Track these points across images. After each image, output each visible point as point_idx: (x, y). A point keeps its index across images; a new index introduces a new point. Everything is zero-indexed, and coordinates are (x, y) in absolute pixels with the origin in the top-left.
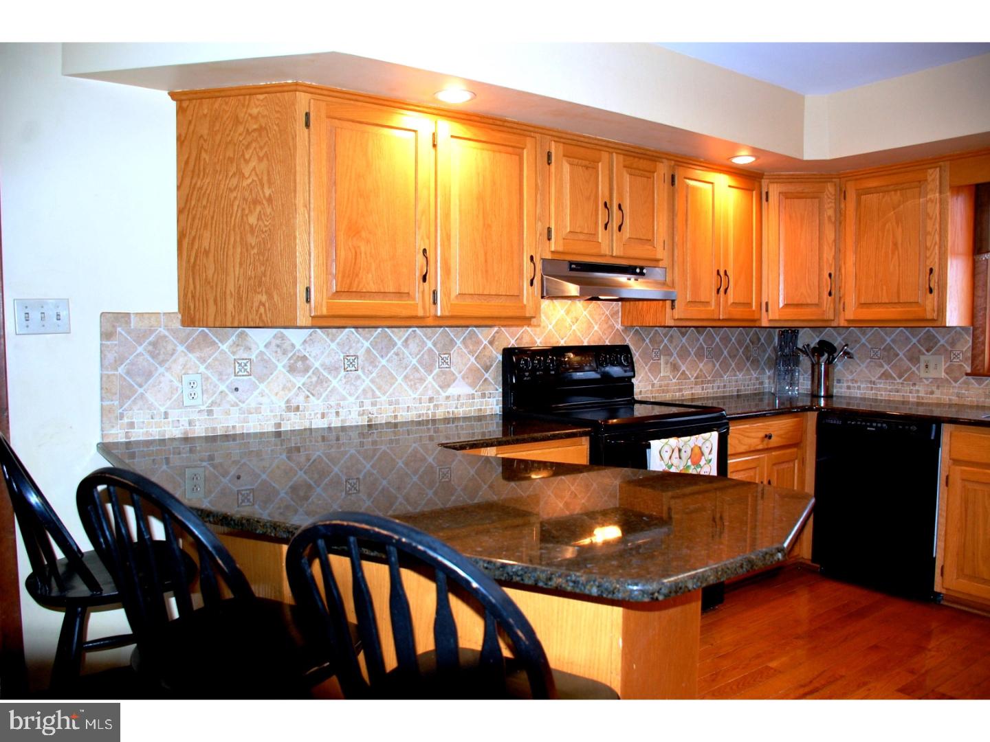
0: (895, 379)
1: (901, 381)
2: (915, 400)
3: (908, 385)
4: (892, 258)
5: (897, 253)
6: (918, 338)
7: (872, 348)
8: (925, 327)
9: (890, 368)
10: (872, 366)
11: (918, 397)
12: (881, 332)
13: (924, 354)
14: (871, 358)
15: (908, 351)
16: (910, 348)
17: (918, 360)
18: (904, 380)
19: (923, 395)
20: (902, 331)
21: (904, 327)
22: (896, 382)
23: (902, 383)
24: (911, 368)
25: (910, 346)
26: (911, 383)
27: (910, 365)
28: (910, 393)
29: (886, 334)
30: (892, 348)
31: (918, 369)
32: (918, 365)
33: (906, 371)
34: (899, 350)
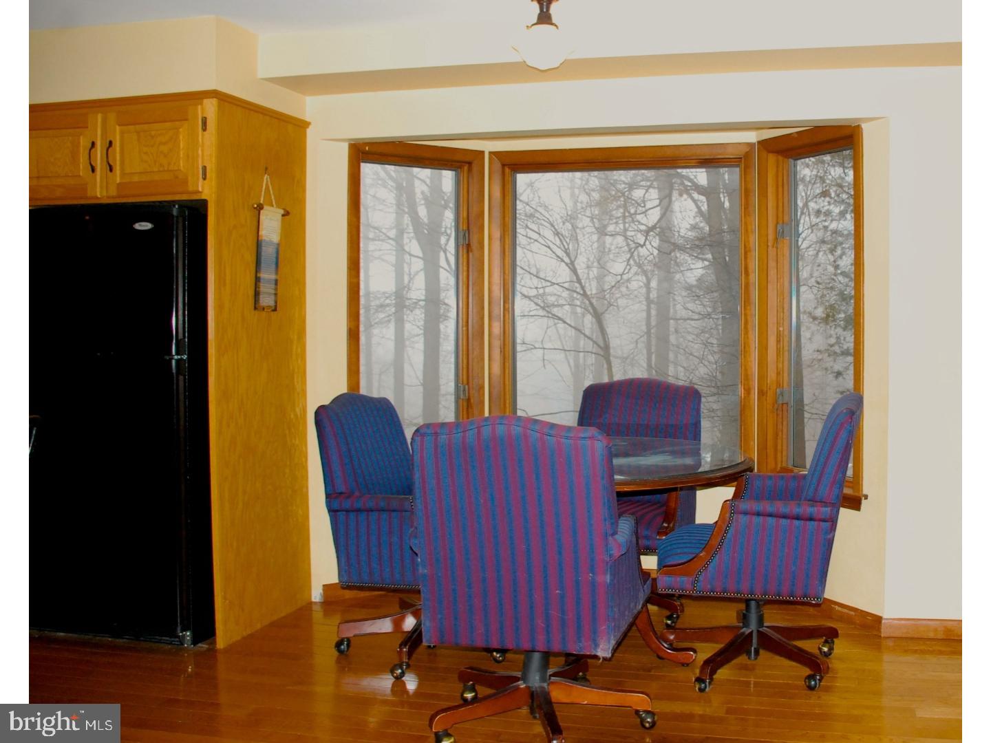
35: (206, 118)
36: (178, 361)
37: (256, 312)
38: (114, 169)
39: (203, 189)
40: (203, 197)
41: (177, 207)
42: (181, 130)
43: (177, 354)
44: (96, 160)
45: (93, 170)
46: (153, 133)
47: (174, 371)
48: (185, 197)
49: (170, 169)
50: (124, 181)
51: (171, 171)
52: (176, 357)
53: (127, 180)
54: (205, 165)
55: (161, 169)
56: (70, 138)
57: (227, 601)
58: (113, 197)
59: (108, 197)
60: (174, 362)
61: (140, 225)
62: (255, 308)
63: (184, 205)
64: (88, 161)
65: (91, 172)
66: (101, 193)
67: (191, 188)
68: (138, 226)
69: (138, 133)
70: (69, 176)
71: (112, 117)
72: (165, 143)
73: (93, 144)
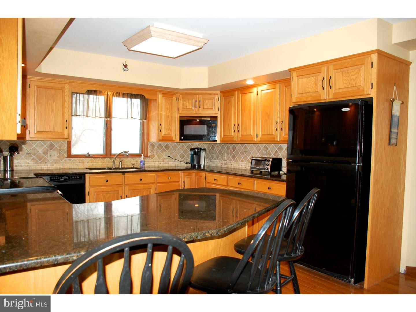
0: (38, 161)
1: (40, 162)
2: (46, 168)
3: (43, 163)
4: (51, 114)
5: (53, 113)
6: (47, 145)
7: (27, 149)
8: (38, 141)
9: (35, 157)
10: (27, 157)
11: (47, 167)
12: (31, 142)
13: (49, 151)
14: (26, 153)
15: (43, 150)
16: (44, 149)
17: (47, 153)
18: (42, 161)
19: (50, 166)
20: (40, 142)
21: (41, 141)
22: (38, 162)
23: (41, 163)
24: (44, 157)
25: (43, 148)
26: (44, 162)
27: (44, 155)
28: (44, 166)
29: (33, 143)
30: (36, 149)
31: (47, 157)
32: (47, 155)
33: (42, 158)
34: (39, 150)
35: (373, 62)
36: (358, 166)
37: (389, 146)
38: (332, 87)
39: (371, 93)
40: (371, 96)
41: (360, 101)
42: (361, 69)
43: (358, 163)
44: (325, 85)
45: (323, 88)
46: (349, 71)
47: (357, 170)
48: (362, 97)
49: (356, 85)
50: (336, 92)
51: (357, 86)
52: (358, 164)
53: (337, 92)
54: (372, 82)
55: (352, 86)
56: (314, 77)
57: (370, 269)
58: (331, 99)
59: (329, 99)
60: (357, 166)
61: (345, 109)
62: (389, 145)
63: (363, 100)
64: (322, 85)
65: (322, 90)
66: (326, 97)
67: (365, 93)
68: (343, 110)
69: (342, 72)
70: (313, 92)
71: (331, 67)
72: (354, 75)
73: (324, 79)
